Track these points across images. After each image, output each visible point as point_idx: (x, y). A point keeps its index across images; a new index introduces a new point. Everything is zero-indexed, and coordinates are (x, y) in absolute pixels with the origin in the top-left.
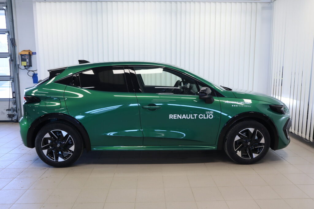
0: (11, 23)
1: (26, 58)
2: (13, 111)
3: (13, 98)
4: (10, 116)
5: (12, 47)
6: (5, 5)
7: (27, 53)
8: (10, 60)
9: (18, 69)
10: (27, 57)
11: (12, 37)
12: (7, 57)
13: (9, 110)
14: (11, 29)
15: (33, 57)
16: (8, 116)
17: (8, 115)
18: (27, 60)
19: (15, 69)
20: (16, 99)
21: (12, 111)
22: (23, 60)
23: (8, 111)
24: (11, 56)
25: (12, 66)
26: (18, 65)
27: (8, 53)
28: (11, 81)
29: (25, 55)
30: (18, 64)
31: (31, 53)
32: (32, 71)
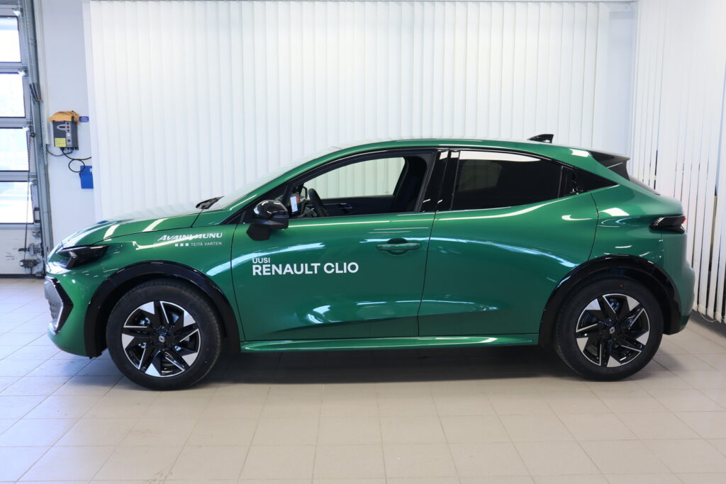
0: (32, 47)
1: (66, 129)
2: (35, 252)
3: (36, 221)
4: (26, 263)
5: (34, 103)
6: (19, 6)
7: (68, 118)
8: (29, 134)
9: (47, 154)
10: (68, 127)
11: (32, 79)
12: (21, 128)
13: (25, 250)
14: (31, 62)
15: (82, 127)
16: (22, 264)
17: (23, 261)
18: (69, 135)
19: (39, 155)
20: (41, 225)
21: (32, 252)
22: (59, 134)
23: (23, 252)
24: (30, 124)
25: (32, 147)
26: (47, 145)
27: (25, 117)
28: (31, 183)
29: (64, 122)
30: (48, 143)
31: (77, 119)
32: (80, 160)
